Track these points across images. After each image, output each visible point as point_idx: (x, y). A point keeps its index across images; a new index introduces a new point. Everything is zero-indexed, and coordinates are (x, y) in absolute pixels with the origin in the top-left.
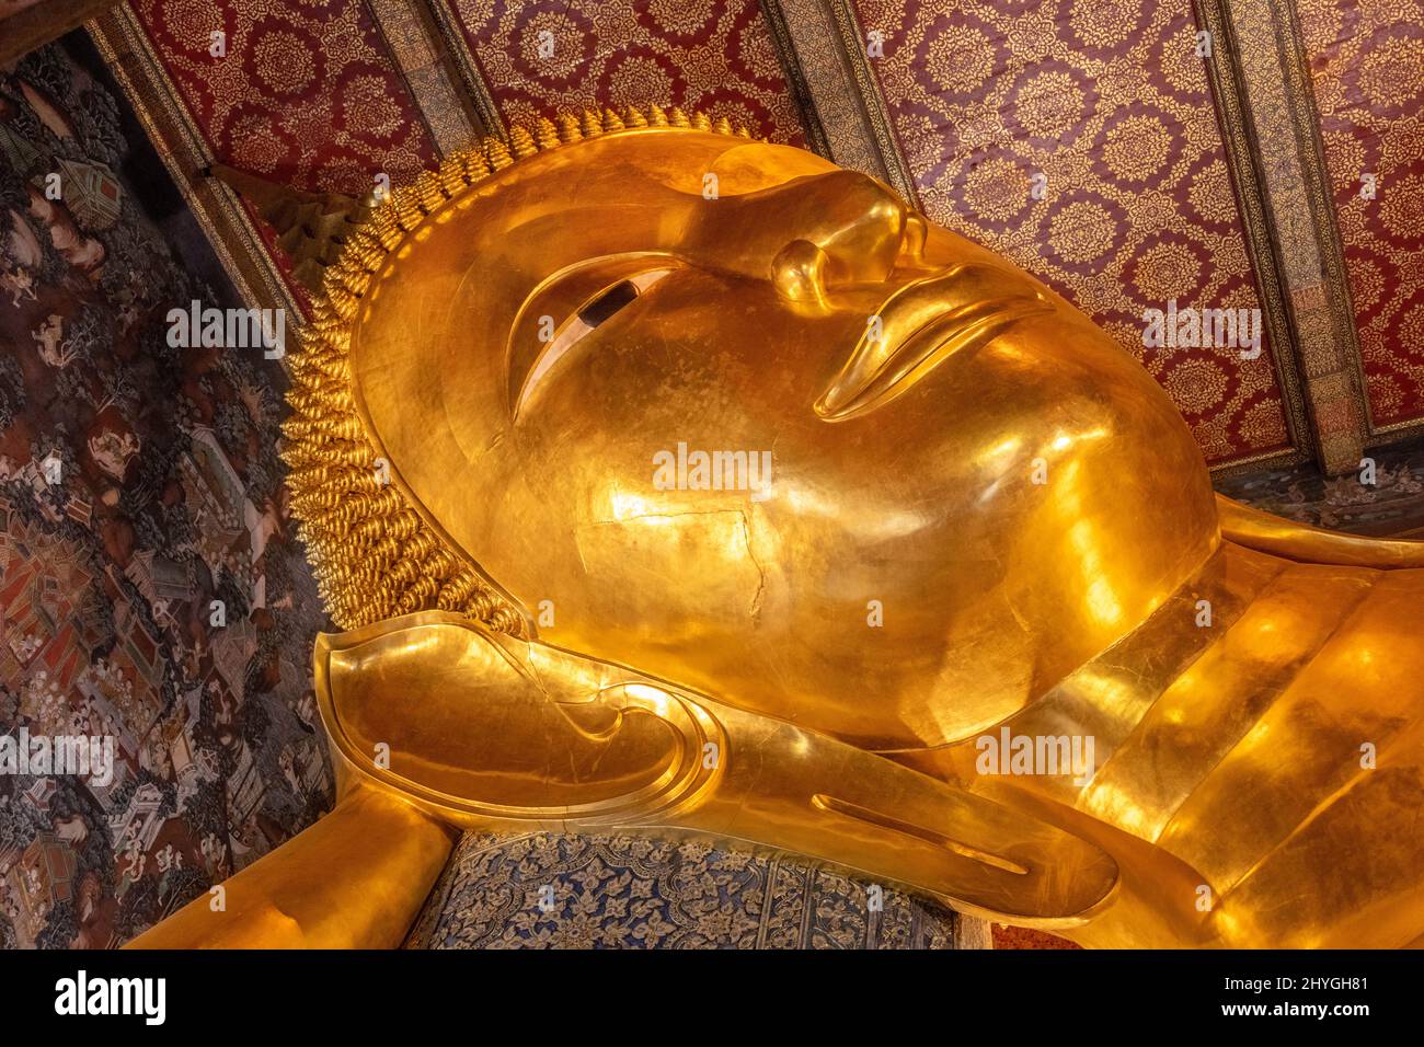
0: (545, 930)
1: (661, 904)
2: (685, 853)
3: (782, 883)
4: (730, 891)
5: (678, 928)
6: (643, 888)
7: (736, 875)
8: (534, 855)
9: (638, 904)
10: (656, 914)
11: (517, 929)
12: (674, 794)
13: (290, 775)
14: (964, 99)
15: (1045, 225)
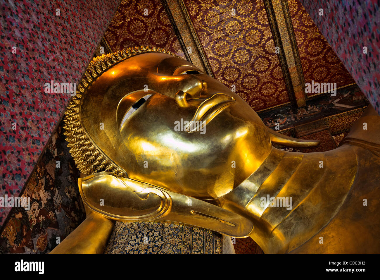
0: (137, 245)
1: (161, 237)
2: (165, 225)
3: (186, 231)
4: (175, 233)
5: (165, 242)
6: (157, 234)
7: (176, 229)
8: (133, 227)
9: (156, 237)
10: (160, 239)
11: (131, 245)
12: (162, 212)
13: (67, 194)
14: (213, 28)
15: (233, 56)
